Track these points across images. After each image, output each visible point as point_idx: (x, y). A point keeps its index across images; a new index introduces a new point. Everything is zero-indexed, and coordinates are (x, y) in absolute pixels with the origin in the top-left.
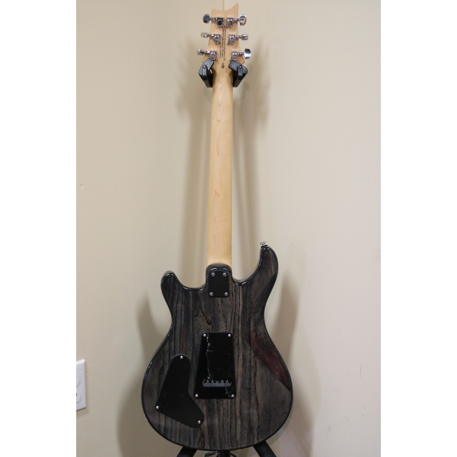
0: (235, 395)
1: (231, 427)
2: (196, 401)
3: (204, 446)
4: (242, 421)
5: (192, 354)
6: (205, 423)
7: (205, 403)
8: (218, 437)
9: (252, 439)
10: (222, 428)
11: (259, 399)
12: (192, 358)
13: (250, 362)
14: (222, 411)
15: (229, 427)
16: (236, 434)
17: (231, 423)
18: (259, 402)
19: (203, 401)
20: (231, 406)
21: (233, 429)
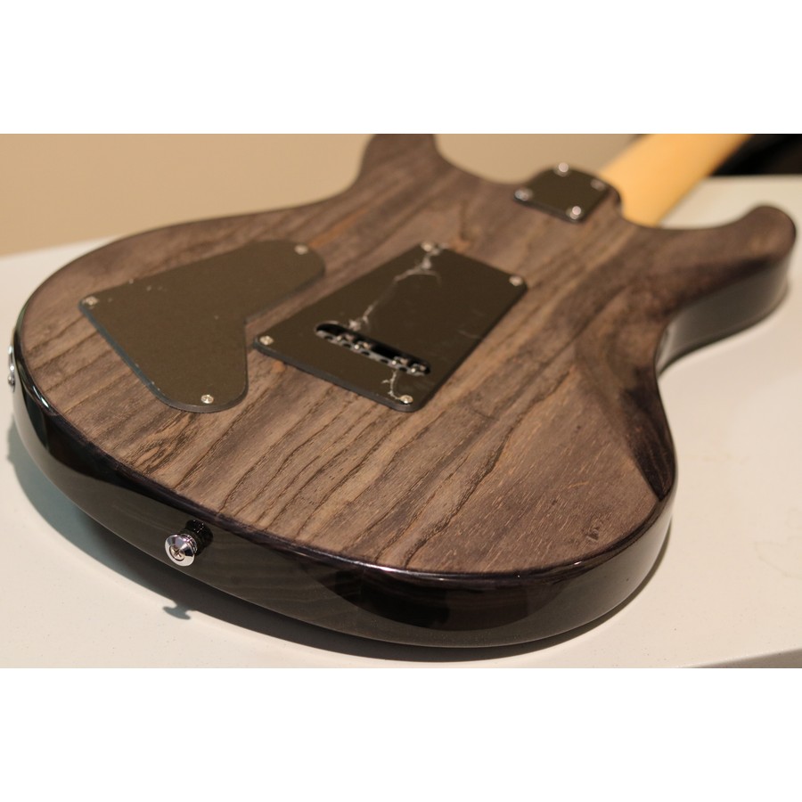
0: (418, 405)
1: (320, 471)
2: (253, 355)
3: (157, 467)
4: (384, 477)
5: (347, 264)
6: (226, 418)
7: (281, 375)
8: (242, 472)
9: (381, 542)
10: (281, 459)
11: (507, 457)
12: (337, 271)
13: (545, 365)
14: (325, 419)
15: (313, 469)
16: (326, 498)
17: (331, 463)
18: (498, 465)
19: (278, 366)
20: (373, 424)
21: (325, 483)
